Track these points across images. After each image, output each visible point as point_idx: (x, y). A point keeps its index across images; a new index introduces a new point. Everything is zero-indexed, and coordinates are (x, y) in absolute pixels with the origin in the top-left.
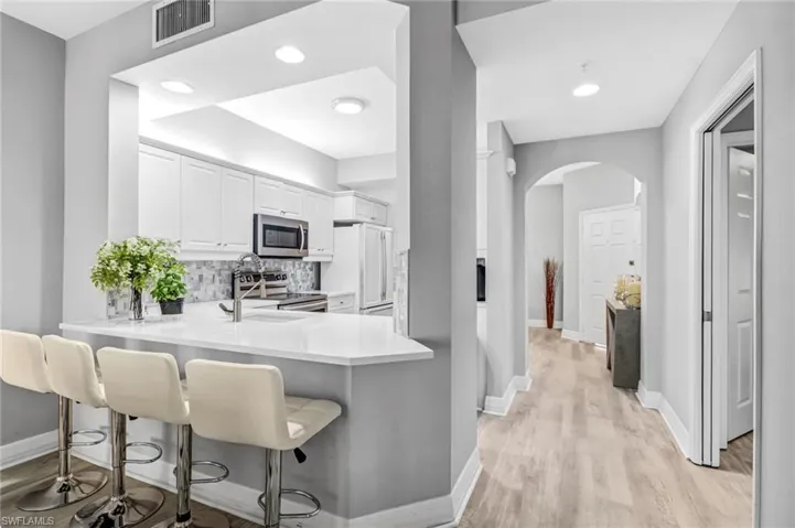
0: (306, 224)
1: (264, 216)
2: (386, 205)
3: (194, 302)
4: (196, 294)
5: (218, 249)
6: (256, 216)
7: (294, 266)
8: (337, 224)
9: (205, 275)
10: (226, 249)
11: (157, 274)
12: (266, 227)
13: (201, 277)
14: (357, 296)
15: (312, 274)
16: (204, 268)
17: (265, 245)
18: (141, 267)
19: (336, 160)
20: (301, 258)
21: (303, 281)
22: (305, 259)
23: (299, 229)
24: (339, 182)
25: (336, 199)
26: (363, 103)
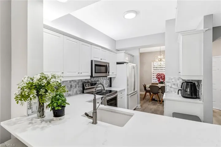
0: (109, 63)
1: (95, 61)
2: (133, 56)
3: (69, 96)
4: (69, 93)
5: (78, 75)
6: (92, 61)
7: (103, 79)
8: (118, 63)
9: (73, 85)
10: (81, 75)
11: (50, 95)
12: (96, 65)
13: (71, 86)
14: (126, 90)
15: (109, 81)
16: (72, 82)
17: (95, 73)
18: (42, 91)
19: (115, 41)
20: (107, 76)
21: (106, 84)
22: (108, 77)
23: (107, 66)
24: (116, 48)
25: (117, 54)
26: (136, 12)
